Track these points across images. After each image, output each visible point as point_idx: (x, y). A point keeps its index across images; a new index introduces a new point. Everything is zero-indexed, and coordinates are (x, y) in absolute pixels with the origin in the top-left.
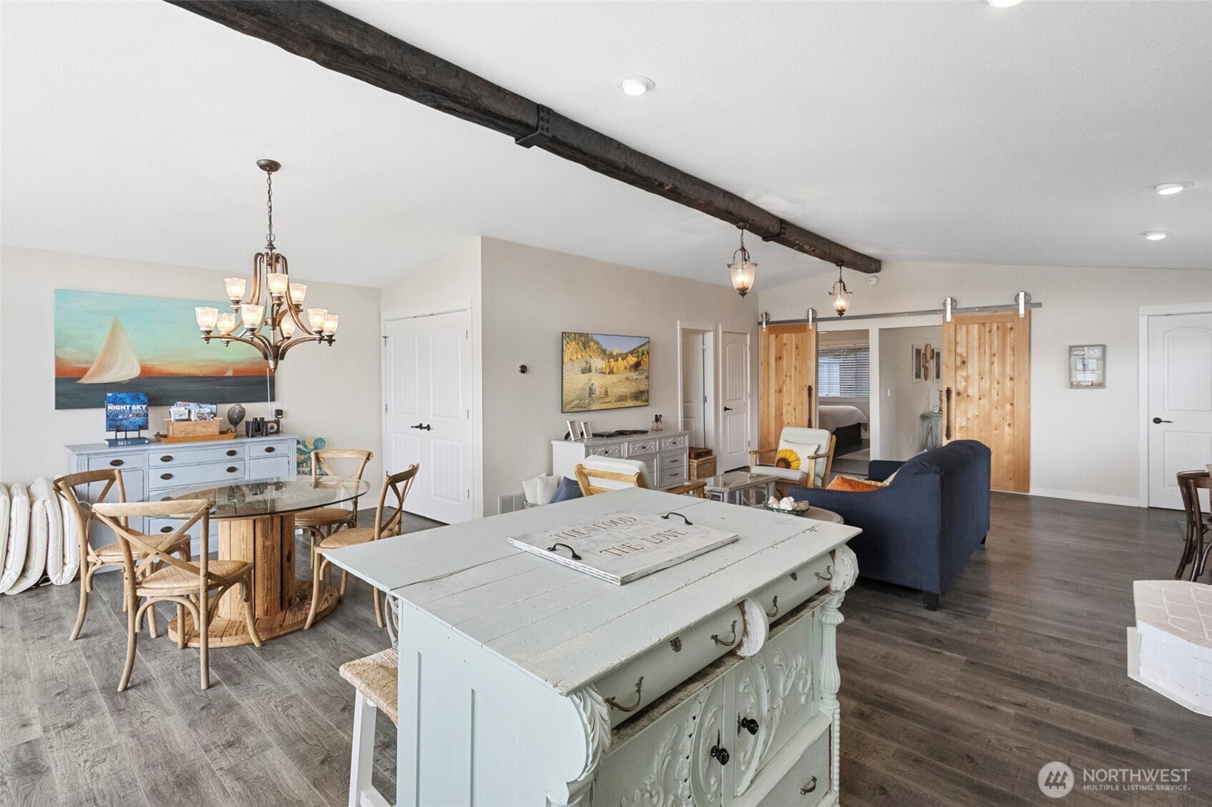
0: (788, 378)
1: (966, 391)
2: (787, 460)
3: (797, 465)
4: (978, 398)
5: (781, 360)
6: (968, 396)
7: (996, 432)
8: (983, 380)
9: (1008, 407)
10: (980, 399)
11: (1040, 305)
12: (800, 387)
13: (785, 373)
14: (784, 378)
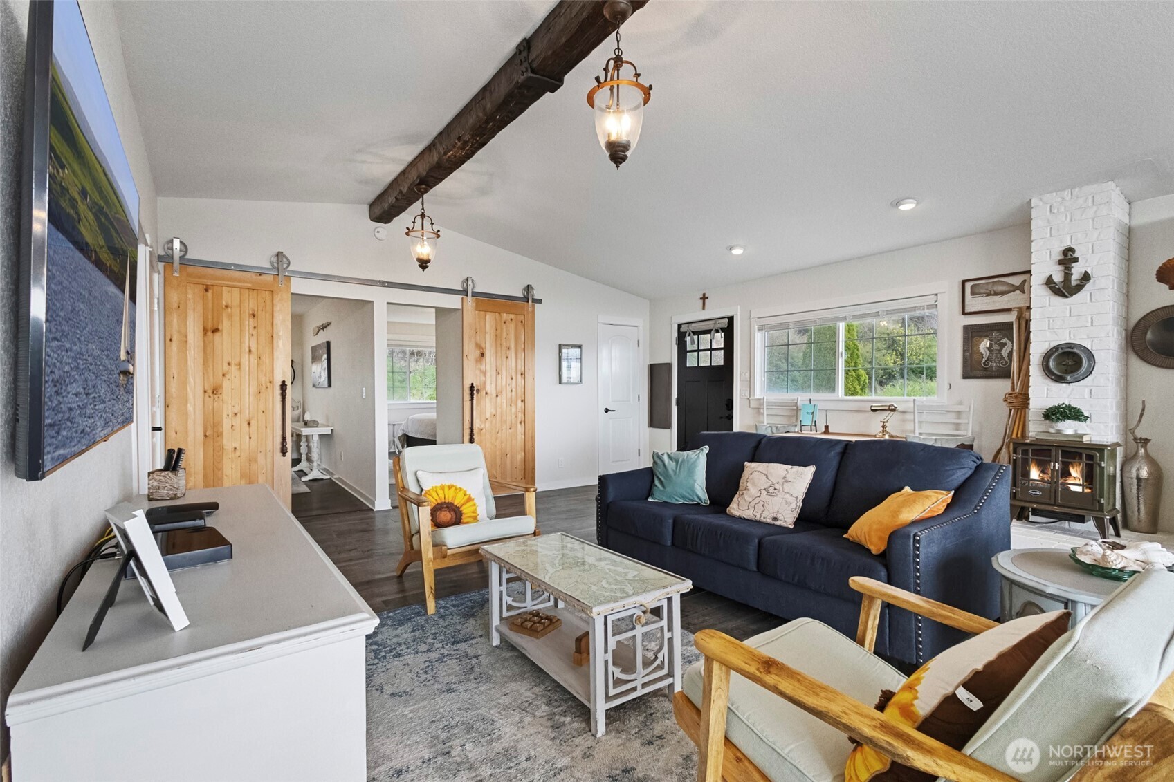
0: (234, 368)
1: (484, 388)
2: (452, 504)
3: (472, 509)
4: (495, 395)
5: (217, 334)
6: (486, 393)
7: (510, 431)
8: (500, 375)
9: (520, 404)
10: (497, 396)
11: (539, 301)
12: (260, 385)
13: (227, 359)
14: (226, 367)
